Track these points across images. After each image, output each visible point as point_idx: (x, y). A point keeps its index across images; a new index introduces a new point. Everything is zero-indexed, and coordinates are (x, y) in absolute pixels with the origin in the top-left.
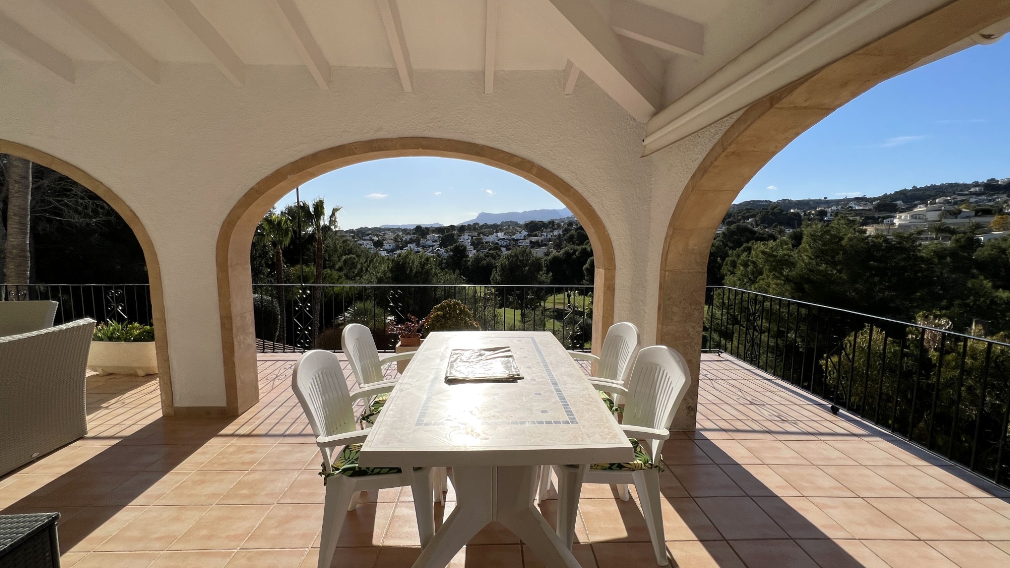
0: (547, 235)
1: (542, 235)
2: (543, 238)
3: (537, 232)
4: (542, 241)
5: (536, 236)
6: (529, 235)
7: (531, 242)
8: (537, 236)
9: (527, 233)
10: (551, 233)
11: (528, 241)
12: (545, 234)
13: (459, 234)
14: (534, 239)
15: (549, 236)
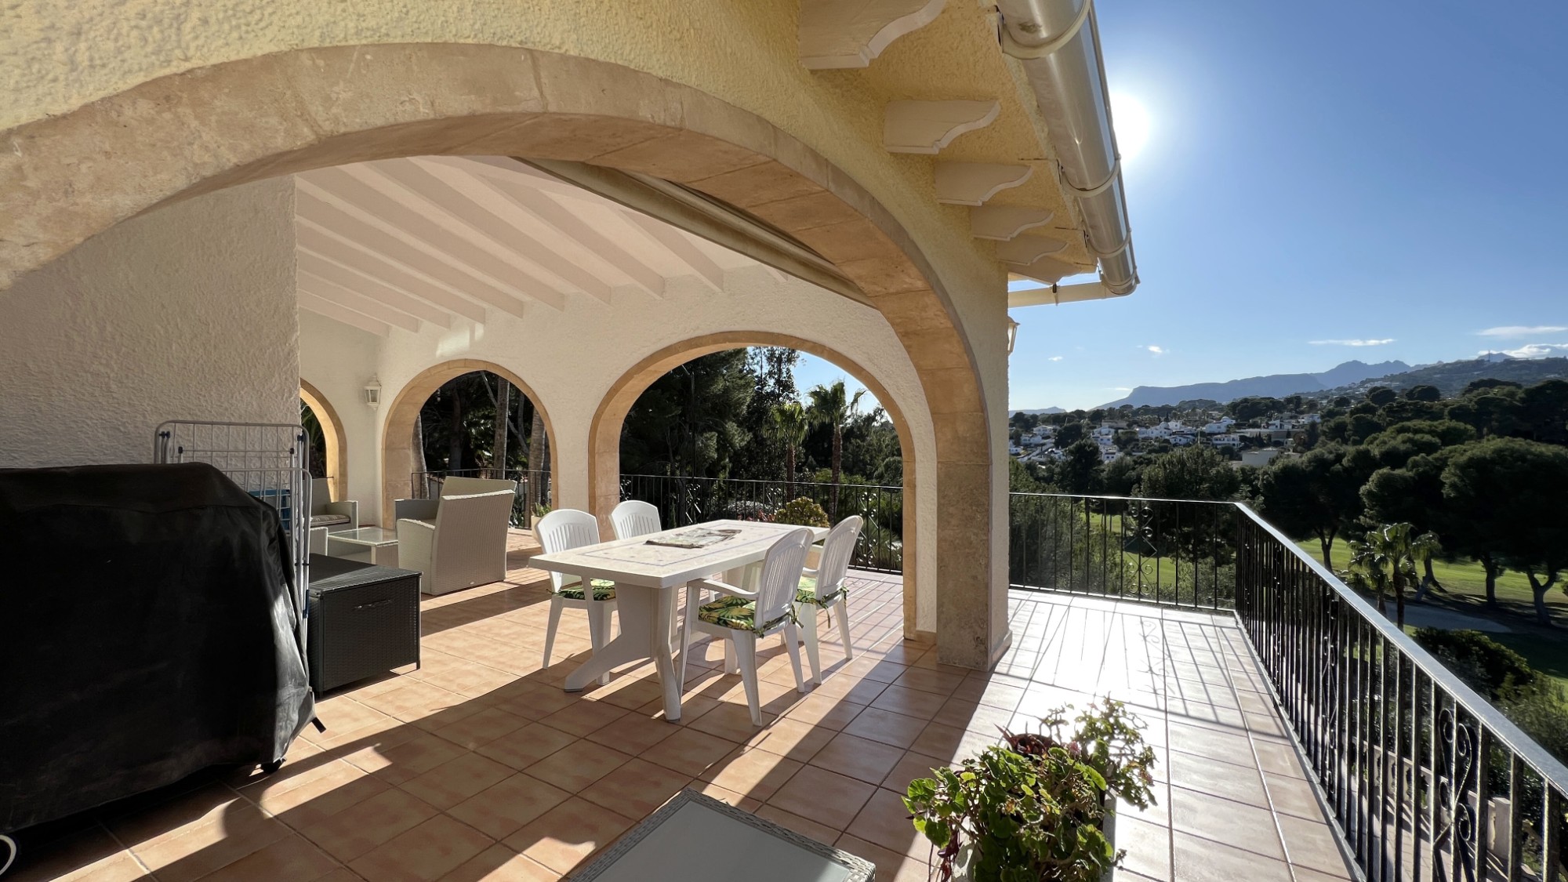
0: (1281, 425)
1: (1268, 425)
2: (1271, 429)
3: (1258, 420)
4: (1269, 436)
5: (1255, 426)
6: (1238, 426)
7: (1243, 438)
8: (1259, 427)
9: (1234, 422)
10: (1293, 422)
11: (1236, 436)
12: (1278, 422)
13: (1092, 425)
14: (1250, 432)
15: (1288, 427)
